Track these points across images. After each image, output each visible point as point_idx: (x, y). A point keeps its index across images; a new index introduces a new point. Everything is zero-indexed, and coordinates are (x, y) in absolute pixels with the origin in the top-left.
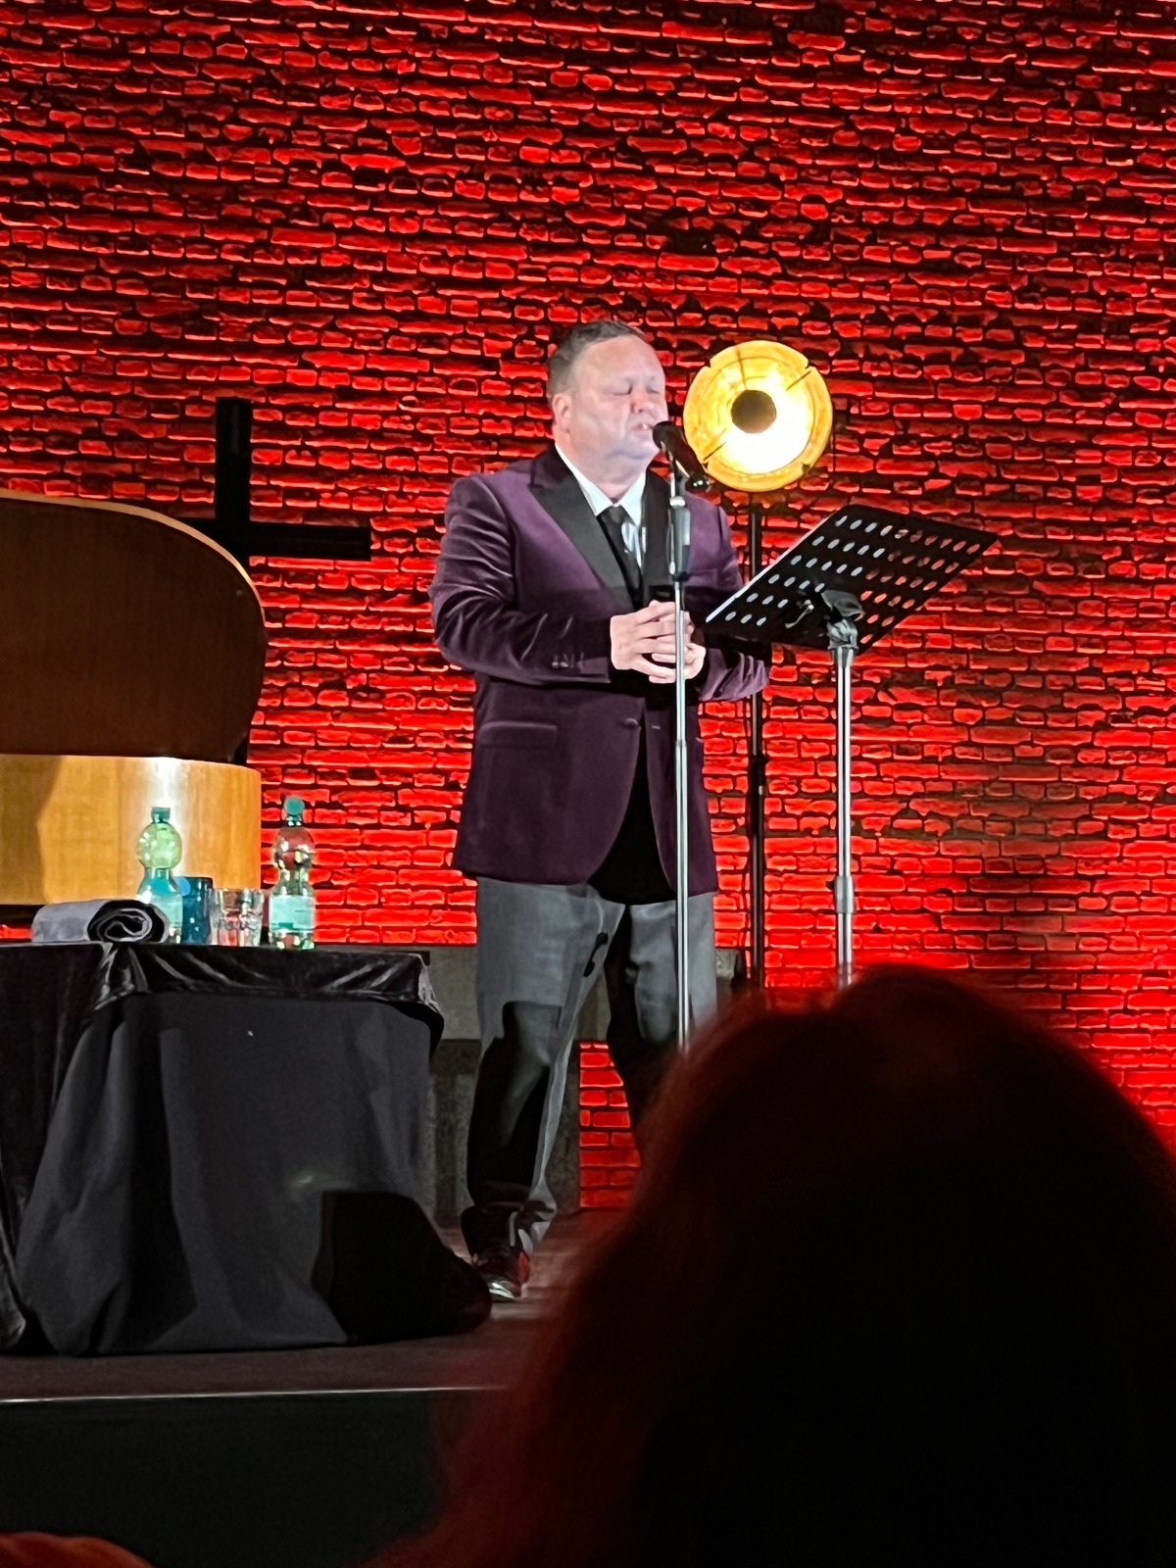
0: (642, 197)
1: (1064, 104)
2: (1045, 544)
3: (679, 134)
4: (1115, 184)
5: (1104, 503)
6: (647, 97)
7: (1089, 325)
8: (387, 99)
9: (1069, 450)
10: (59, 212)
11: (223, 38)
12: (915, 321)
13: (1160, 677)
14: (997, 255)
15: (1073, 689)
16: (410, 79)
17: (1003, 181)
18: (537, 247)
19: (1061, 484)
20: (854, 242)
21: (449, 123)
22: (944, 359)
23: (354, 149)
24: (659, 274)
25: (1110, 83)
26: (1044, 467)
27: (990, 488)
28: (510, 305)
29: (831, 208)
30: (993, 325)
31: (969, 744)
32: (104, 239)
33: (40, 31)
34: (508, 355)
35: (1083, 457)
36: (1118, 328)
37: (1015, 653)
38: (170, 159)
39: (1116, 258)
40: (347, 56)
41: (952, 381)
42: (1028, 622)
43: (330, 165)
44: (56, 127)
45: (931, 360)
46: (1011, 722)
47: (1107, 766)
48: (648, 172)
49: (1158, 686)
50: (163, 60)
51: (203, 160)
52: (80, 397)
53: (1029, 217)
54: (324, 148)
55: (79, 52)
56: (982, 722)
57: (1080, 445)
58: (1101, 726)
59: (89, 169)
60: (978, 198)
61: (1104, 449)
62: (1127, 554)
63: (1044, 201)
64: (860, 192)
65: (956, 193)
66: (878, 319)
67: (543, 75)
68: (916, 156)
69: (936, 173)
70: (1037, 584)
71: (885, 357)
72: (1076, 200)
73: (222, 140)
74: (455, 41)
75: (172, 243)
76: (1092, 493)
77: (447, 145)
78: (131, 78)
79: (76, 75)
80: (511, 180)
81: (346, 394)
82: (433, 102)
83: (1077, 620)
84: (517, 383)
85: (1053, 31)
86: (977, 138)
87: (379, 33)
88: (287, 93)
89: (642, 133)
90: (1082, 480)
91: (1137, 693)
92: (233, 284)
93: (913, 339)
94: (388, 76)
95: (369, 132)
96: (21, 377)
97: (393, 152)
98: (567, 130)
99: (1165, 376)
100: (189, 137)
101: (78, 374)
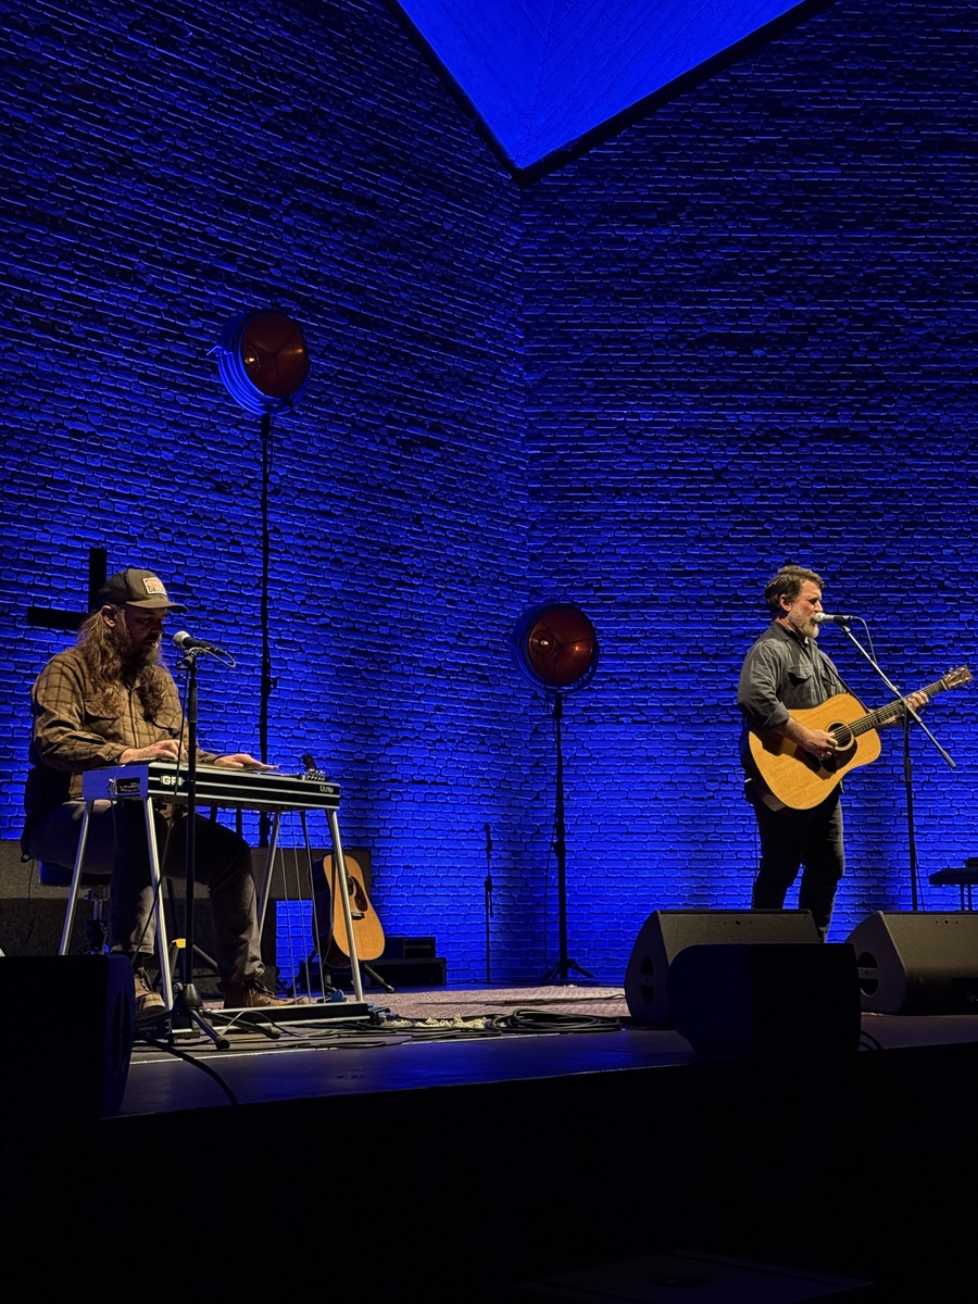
2: (367, 654)
8: (86, 394)
9: (375, 608)
12: (315, 538)
13: (411, 722)
15: (378, 726)
17: (352, 475)
18: (155, 481)
19: (373, 624)
20: (291, 496)
22: (326, 559)
24: (208, 502)
27: (345, 624)
28: (142, 510)
30: (346, 544)
31: (337, 751)
34: (141, 536)
39: (394, 518)
40: (68, 369)
41: (330, 569)
42: (358, 692)
43: (59, 425)
46: (352, 741)
47: (391, 764)
49: (410, 726)
56: (342, 741)
57: (381, 606)
58: (388, 745)
61: (390, 609)
62: (398, 662)
65: (332, 477)
68: (316, 457)
69: (324, 467)
70: (364, 674)
71: (303, 555)
80: (143, 445)
81: (66, 549)
82: (108, 399)
83: (379, 691)
84: (144, 551)
85: (370, 405)
86: (340, 452)
87: (83, 359)
92: (11, 483)
93: (316, 548)
94: (87, 382)
95: (78, 410)
97: (88, 422)
98: (169, 423)
99: (413, 577)
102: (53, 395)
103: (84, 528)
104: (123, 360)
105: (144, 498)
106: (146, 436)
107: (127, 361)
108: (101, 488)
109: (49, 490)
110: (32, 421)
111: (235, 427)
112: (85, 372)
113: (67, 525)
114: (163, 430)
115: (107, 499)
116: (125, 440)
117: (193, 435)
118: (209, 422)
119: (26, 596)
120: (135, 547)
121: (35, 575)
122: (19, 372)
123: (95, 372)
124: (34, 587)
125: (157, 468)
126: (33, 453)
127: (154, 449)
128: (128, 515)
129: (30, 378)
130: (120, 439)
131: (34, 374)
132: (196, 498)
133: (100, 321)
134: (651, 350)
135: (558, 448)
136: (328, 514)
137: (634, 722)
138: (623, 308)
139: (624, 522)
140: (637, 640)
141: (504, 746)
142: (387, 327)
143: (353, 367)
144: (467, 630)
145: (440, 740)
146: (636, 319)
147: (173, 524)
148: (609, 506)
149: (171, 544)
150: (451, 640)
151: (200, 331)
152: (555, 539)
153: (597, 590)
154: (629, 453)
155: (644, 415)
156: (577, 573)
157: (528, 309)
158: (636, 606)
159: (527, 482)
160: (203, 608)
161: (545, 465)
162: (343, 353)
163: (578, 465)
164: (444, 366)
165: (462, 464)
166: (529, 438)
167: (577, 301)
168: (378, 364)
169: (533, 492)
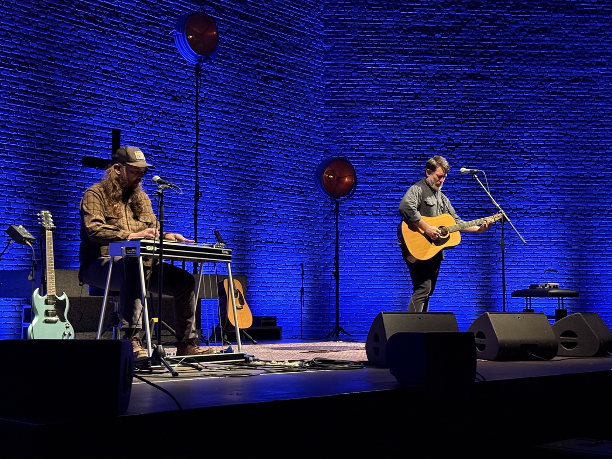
0: (166, 86)
1: (250, 77)
2: (245, 180)
3: (174, 71)
4: (259, 97)
5: (256, 172)
7: (255, 130)
8: (110, 52)
9: (250, 158)
10: (32, 70)
11: (72, 30)
12: (221, 124)
13: (266, 213)
14: (237, 110)
15: (251, 215)
16: (116, 48)
17: (239, 93)
18: (144, 95)
19: (249, 166)
20: (210, 103)
21: (125, 61)
22: (227, 134)
23: (103, 64)
24: (170, 106)
25: (259, 73)
26: (245, 162)
27: (235, 166)
28: (138, 109)
29: (205, 94)
30: (236, 127)
31: (231, 227)
35: (253, 160)
36: (260, 131)
37: (239, 205)
38: (59, 60)
39: (259, 114)
40: (101, 39)
41: (228, 139)
42: (242, 199)
43: (97, 67)
44: (31, 47)
46: (238, 222)
47: (256, 234)
48: (167, 80)
49: (266, 215)
50: (58, 33)
51: (67, 62)
52: (36, 121)
53: (243, 102)
54: (96, 63)
55: (37, 28)
56: (233, 222)
57: (253, 158)
58: (255, 224)
59: (39, 60)
60: (234, 96)
61: (257, 159)
62: (261, 184)
63: (246, 99)
64: (211, 91)
65: (229, 95)
66: (214, 123)
67: (146, 52)
68: (222, 84)
69: (226, 89)
70: (244, 190)
71: (215, 132)
72: (252, 100)
73: (71, 57)
74: (125, 40)
75: (59, 82)
76: (254, 169)
77: (124, 66)
79: (36, 33)
80: (138, 78)
81: (100, 127)
83: (251, 199)
84: (139, 129)
85: (248, 59)
86: (234, 82)
87: (109, 34)
90: (252, 166)
91: (262, 217)
93: (222, 129)
99: (268, 143)
100: (64, 55)
101: (35, 115)
102: (94, 52)
103: (110, 118)
104: (128, 35)
105: (139, 104)
106: (140, 73)
107: (130, 36)
108: (117, 98)
109: (92, 99)
110: (85, 65)
111: (183, 69)
112: (110, 41)
113: (101, 116)
114: (148, 70)
115: (120, 104)
116: (129, 75)
117: (162, 73)
118: (170, 66)
119: (82, 150)
120: (134, 127)
121: (86, 140)
122: (78, 41)
123: (114, 41)
124: (85, 146)
125: (145, 89)
126: (85, 81)
127: (143, 79)
128: (131, 112)
129: (83, 44)
130: (127, 74)
131: (85, 42)
132: (164, 104)
133: (117, 16)
134: (385, 33)
135: (339, 81)
136: (227, 112)
137: (373, 214)
138: (372, 12)
139: (370, 118)
140: (375, 175)
141: (311, 225)
142: (258, 21)
143: (240, 40)
144: (294, 170)
145: (280, 222)
146: (378, 18)
147: (152, 116)
148: (363, 110)
149: (151, 126)
150: (287, 174)
151: (166, 22)
152: (337, 126)
153: (357, 150)
154: (374, 84)
155: (381, 66)
156: (347, 142)
157: (326, 12)
158: (375, 159)
159: (324, 97)
160: (167, 158)
161: (333, 89)
162: (236, 33)
163: (349, 89)
164: (284, 40)
165: (293, 89)
166: (325, 76)
167: (350, 9)
168: (252, 39)
169: (327, 103)
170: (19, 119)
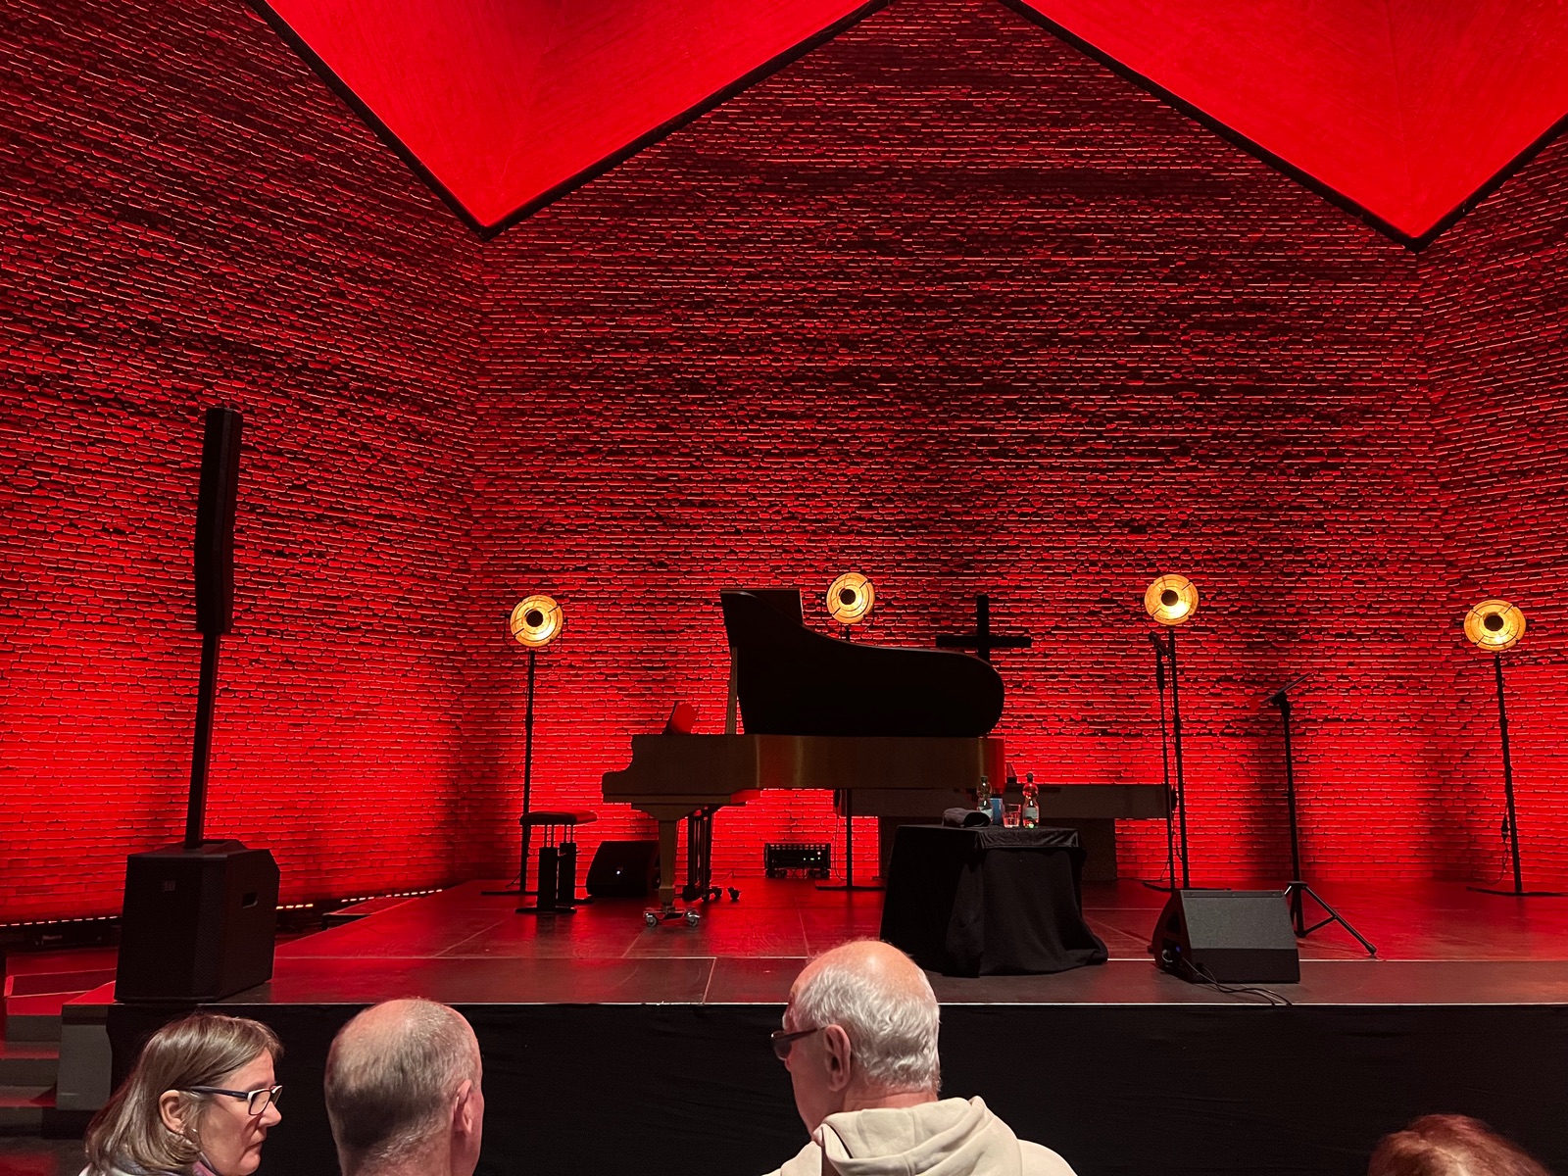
0: (1120, 516)
1: (1273, 474)
2: (1275, 629)
3: (1133, 493)
4: (1294, 501)
5: (1297, 614)
6: (1121, 482)
7: (1287, 551)
8: (1030, 489)
10: (921, 534)
11: (974, 473)
12: (1222, 552)
13: (1323, 676)
15: (1290, 681)
16: (1038, 482)
17: (1253, 502)
18: (1084, 535)
19: (1280, 607)
20: (1198, 526)
21: (1051, 495)
22: (1233, 566)
23: (1019, 506)
24: (1128, 541)
25: (1291, 466)
26: (1273, 602)
27: (1254, 610)
28: (1074, 555)
29: (1189, 516)
30: (1251, 552)
32: (936, 541)
33: (914, 476)
34: (1075, 572)
36: (1299, 551)
38: (957, 514)
39: (1297, 527)
40: (1016, 476)
41: (1237, 573)
42: (1269, 658)
43: (1011, 512)
44: (919, 507)
45: (1229, 566)
48: (1122, 507)
49: (1322, 679)
50: (955, 482)
51: (968, 513)
52: (929, 593)
54: (1009, 507)
55: (928, 482)
56: (1256, 694)
57: (1286, 594)
58: (1301, 694)
59: (931, 519)
60: (1243, 508)
61: (1297, 594)
62: (1307, 633)
63: (1268, 508)
64: (1199, 509)
65: (1234, 507)
66: (1209, 552)
67: (1083, 477)
69: (1228, 501)
70: (1274, 644)
72: (1280, 507)
73: (974, 506)
74: (1052, 468)
75: (958, 541)
76: (1291, 610)
77: (1051, 503)
78: (943, 489)
79: (926, 489)
80: (1073, 513)
81: (1019, 587)
82: (1046, 489)
83: (1289, 656)
84: (1077, 581)
85: (1268, 449)
86: (1241, 488)
87: (1026, 467)
88: (995, 490)
89: (1120, 494)
90: (1289, 606)
91: (1314, 682)
92: (980, 554)
93: (1222, 559)
94: (1030, 481)
95: (1024, 500)
96: (910, 587)
97: (1032, 506)
98: (1093, 495)
100: (964, 506)
101: (928, 586)
102: (1006, 494)
103: (1032, 573)
104: (1056, 462)
105: (1076, 547)
106: (1076, 507)
107: (1059, 462)
108: (1043, 546)
109: (1006, 553)
110: (992, 513)
112: (1027, 476)
113: (1019, 573)
114: (1089, 501)
115: (1047, 552)
116: (1059, 512)
117: (1112, 499)
118: (1125, 488)
122: (982, 486)
123: (1035, 474)
125: (1085, 526)
126: (993, 532)
127: (1082, 514)
128: (1064, 560)
130: (1056, 512)
131: (992, 484)
132: (1117, 540)
137: (1552, 662)
138: (1517, 323)
139: (1530, 498)
140: (1550, 594)
141: (1424, 688)
144: (1378, 602)
145: (1354, 688)
159: (1437, 478)
161: (1453, 462)
162: (1241, 417)
163: (1482, 457)
164: (1339, 406)
165: (1364, 476)
166: (1437, 443)
167: (1473, 327)
168: (1273, 418)
169: (1444, 486)
170: (907, 594)
